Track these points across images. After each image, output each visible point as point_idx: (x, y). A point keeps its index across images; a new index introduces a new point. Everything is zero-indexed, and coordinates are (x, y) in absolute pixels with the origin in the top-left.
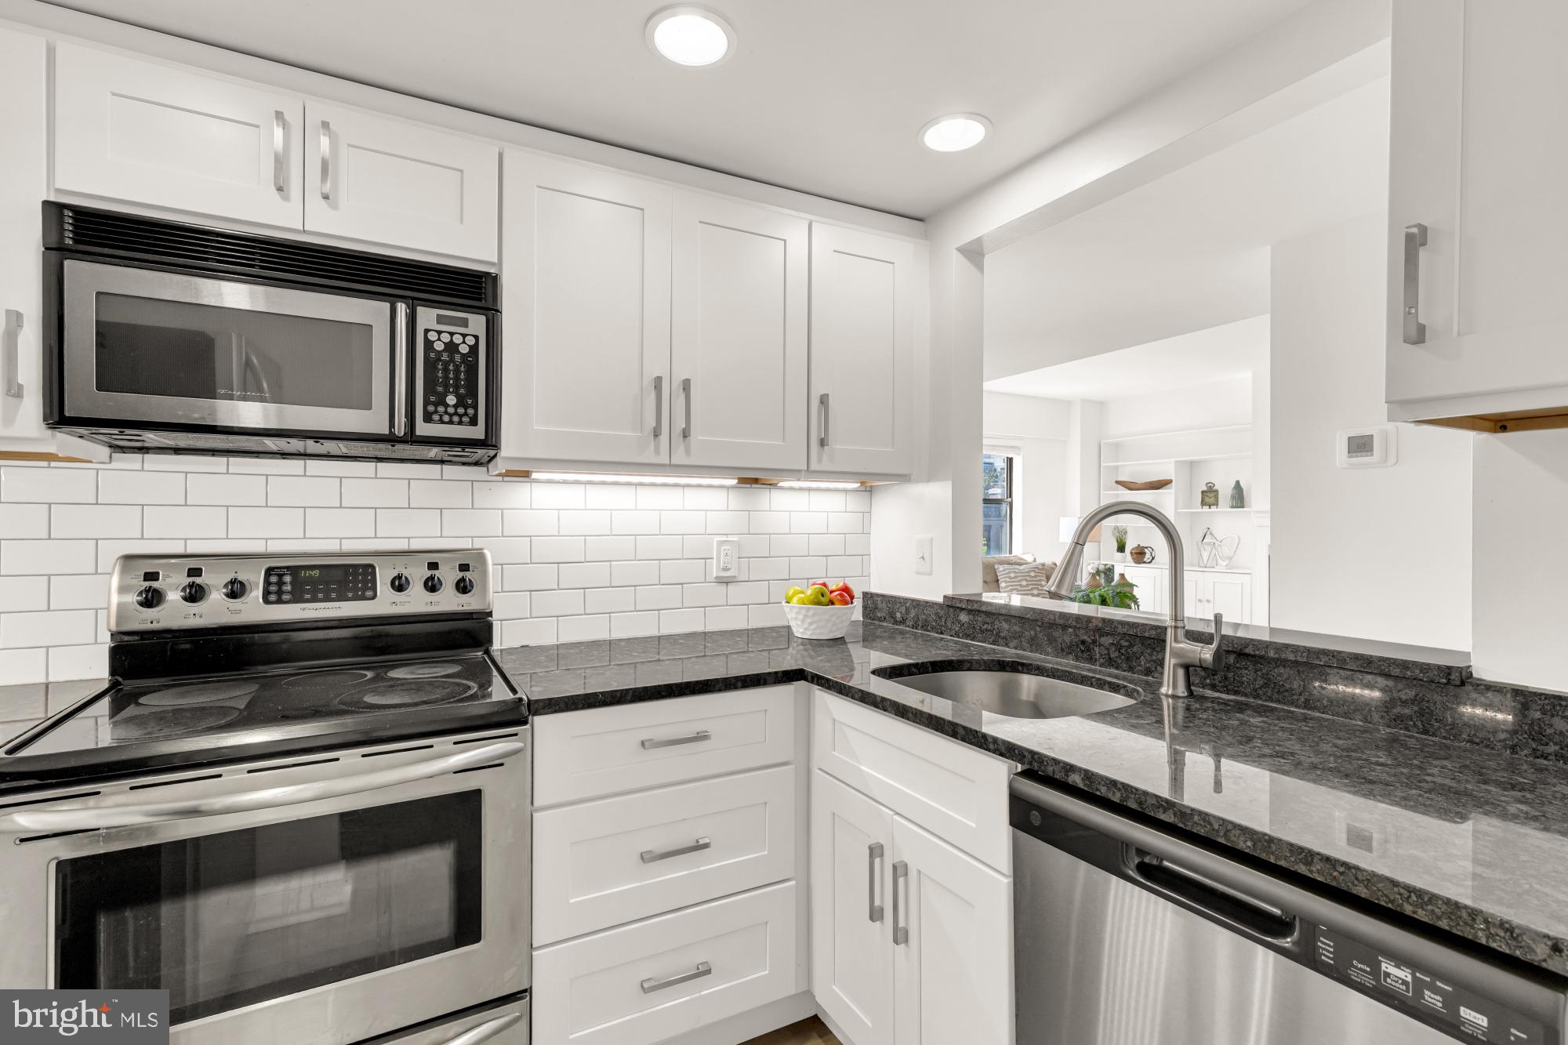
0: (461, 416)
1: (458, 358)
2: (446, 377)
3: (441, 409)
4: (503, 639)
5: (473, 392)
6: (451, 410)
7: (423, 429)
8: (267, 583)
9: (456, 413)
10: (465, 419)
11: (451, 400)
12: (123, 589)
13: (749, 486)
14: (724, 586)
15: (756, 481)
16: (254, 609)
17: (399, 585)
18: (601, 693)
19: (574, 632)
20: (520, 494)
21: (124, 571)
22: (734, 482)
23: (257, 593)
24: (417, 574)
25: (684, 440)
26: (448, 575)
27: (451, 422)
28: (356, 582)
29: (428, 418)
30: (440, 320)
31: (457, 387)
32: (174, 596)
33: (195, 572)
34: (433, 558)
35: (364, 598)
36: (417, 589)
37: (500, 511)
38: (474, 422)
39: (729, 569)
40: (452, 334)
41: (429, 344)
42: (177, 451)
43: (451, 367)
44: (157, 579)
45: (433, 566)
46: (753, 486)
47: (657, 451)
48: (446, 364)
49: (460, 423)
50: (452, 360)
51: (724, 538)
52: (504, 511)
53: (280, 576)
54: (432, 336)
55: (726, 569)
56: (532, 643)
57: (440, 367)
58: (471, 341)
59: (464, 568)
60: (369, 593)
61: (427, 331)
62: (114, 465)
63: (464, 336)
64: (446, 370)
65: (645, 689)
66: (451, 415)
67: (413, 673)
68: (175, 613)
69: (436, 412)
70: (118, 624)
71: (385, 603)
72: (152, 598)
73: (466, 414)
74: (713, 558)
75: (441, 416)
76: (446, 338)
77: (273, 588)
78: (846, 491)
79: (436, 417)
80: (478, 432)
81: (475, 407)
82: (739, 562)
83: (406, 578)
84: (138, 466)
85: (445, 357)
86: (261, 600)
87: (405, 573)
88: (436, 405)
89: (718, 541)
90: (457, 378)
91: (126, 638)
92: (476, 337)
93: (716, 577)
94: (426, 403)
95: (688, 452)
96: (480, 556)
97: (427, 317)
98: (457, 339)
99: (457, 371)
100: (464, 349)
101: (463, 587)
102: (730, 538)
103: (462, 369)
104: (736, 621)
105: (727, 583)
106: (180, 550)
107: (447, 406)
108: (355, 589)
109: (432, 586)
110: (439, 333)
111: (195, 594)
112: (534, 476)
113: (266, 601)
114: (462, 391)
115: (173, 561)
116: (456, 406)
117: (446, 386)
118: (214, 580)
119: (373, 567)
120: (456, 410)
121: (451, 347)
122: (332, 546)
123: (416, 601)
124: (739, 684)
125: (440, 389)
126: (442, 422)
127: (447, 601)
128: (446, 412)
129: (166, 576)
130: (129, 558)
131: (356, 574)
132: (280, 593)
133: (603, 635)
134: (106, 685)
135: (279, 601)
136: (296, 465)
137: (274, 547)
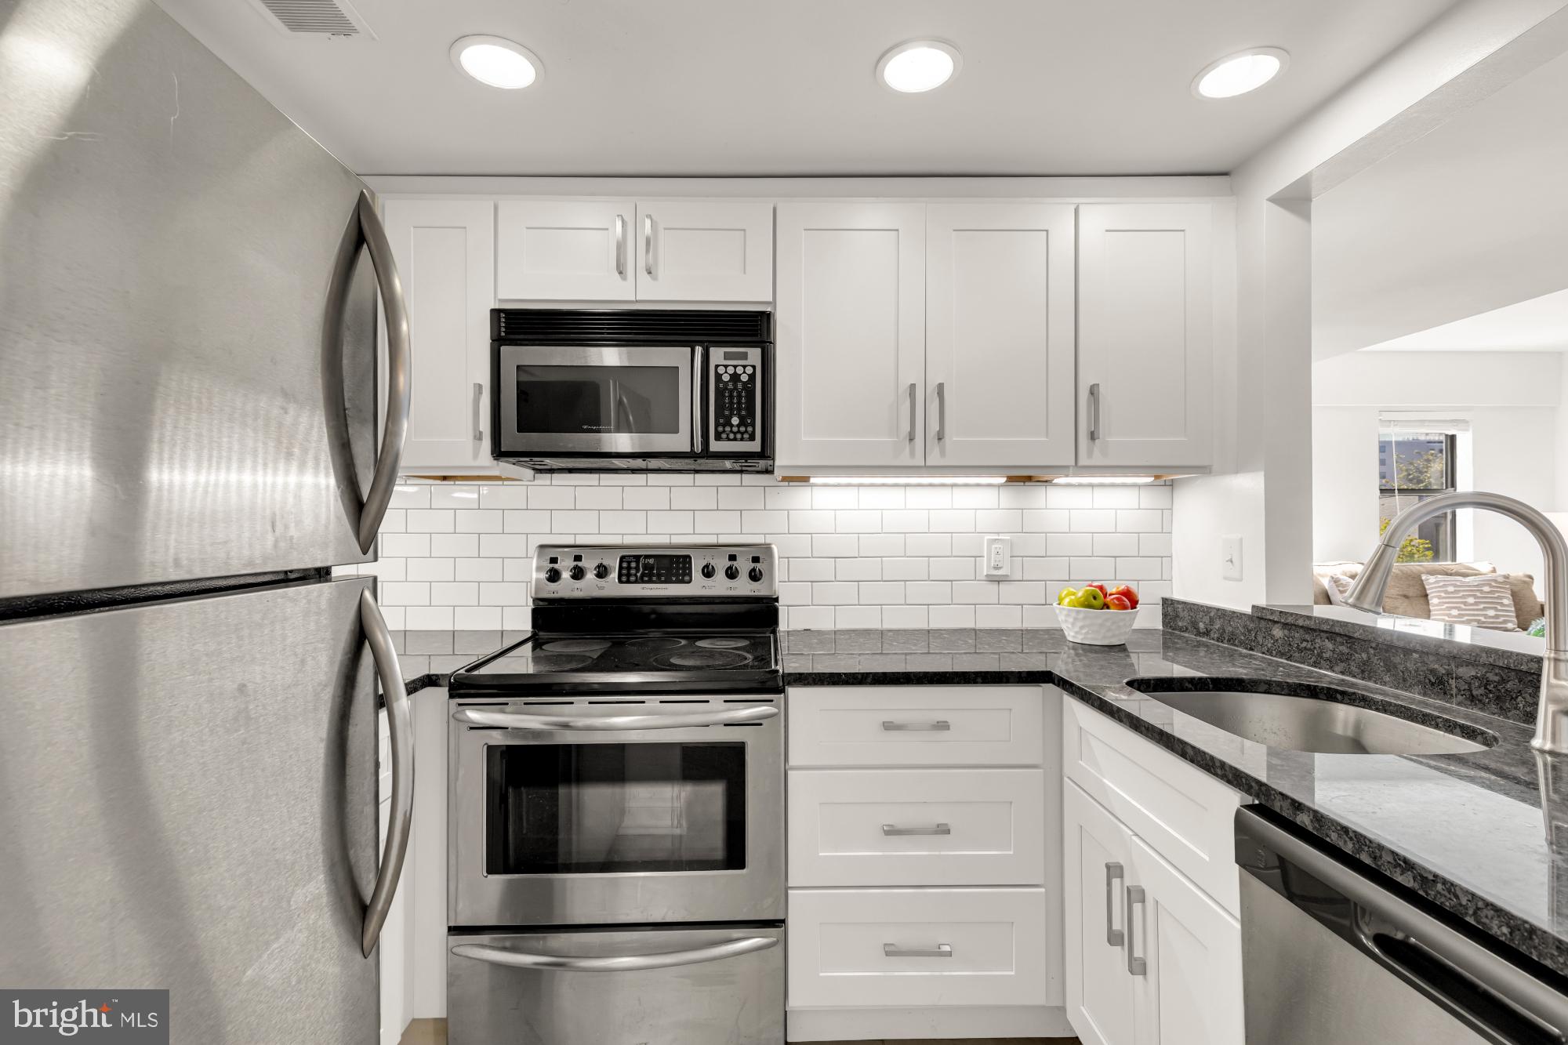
0: (742, 434)
1: (740, 386)
2: (731, 403)
3: (728, 429)
4: (788, 621)
5: (752, 415)
6: (735, 429)
7: (715, 446)
8: (621, 568)
9: (739, 432)
10: (746, 436)
11: (735, 421)
12: (539, 569)
13: (1022, 484)
14: (995, 586)
15: (1029, 479)
16: (612, 587)
17: (708, 572)
18: (845, 674)
19: (849, 620)
20: (801, 497)
21: (539, 556)
22: (1003, 480)
23: (614, 575)
24: (721, 564)
25: (939, 443)
26: (744, 565)
27: (735, 439)
28: (678, 569)
29: (718, 437)
30: (727, 356)
31: (739, 409)
32: (566, 575)
33: (578, 558)
34: (733, 550)
35: (683, 582)
36: (720, 575)
37: (786, 512)
38: (752, 438)
39: (1001, 568)
40: (735, 367)
41: (718, 377)
42: (571, 471)
43: (735, 394)
44: (557, 563)
45: (732, 558)
46: (1027, 484)
47: (912, 454)
48: (731, 391)
49: (742, 439)
50: (735, 388)
51: (995, 537)
52: (790, 512)
53: (629, 563)
54: (721, 370)
55: (997, 568)
56: (813, 627)
57: (727, 394)
58: (749, 370)
59: (756, 560)
60: (687, 578)
61: (717, 366)
62: (536, 482)
63: (744, 367)
64: (731, 397)
65: (884, 674)
66: (735, 433)
67: (712, 644)
68: (567, 588)
69: (724, 431)
70: (536, 593)
71: (697, 586)
72: (554, 576)
73: (746, 431)
74: (983, 557)
75: (728, 435)
76: (731, 370)
77: (624, 572)
78: (1139, 486)
79: (724, 436)
80: (755, 446)
81: (753, 425)
82: (1011, 561)
83: (713, 567)
84: (548, 483)
85: (730, 386)
86: (617, 580)
87: (713, 563)
88: (724, 426)
89: (988, 540)
90: (739, 403)
91: (541, 603)
92: (754, 367)
93: (987, 576)
94: (717, 425)
95: (943, 453)
96: (767, 548)
97: (717, 355)
98: (740, 370)
99: (739, 396)
100: (744, 378)
101: (755, 576)
102: (1001, 537)
103: (743, 394)
104: (1010, 620)
105: (999, 582)
106: (571, 542)
107: (732, 426)
108: (677, 575)
109: (731, 574)
110: (726, 366)
111: (578, 573)
112: (812, 480)
113: (620, 581)
114: (743, 413)
115: (566, 550)
116: (738, 426)
117: (731, 410)
118: (589, 564)
119: (690, 557)
120: (739, 428)
121: (735, 377)
122: (664, 540)
123: (720, 586)
124: (979, 680)
125: (727, 413)
126: (728, 439)
127: (743, 587)
128: (731, 431)
129: (562, 560)
130: (542, 547)
131: (678, 563)
132: (629, 575)
133: (875, 624)
134: (530, 635)
135: (628, 582)
136: (640, 478)
137: (629, 540)
